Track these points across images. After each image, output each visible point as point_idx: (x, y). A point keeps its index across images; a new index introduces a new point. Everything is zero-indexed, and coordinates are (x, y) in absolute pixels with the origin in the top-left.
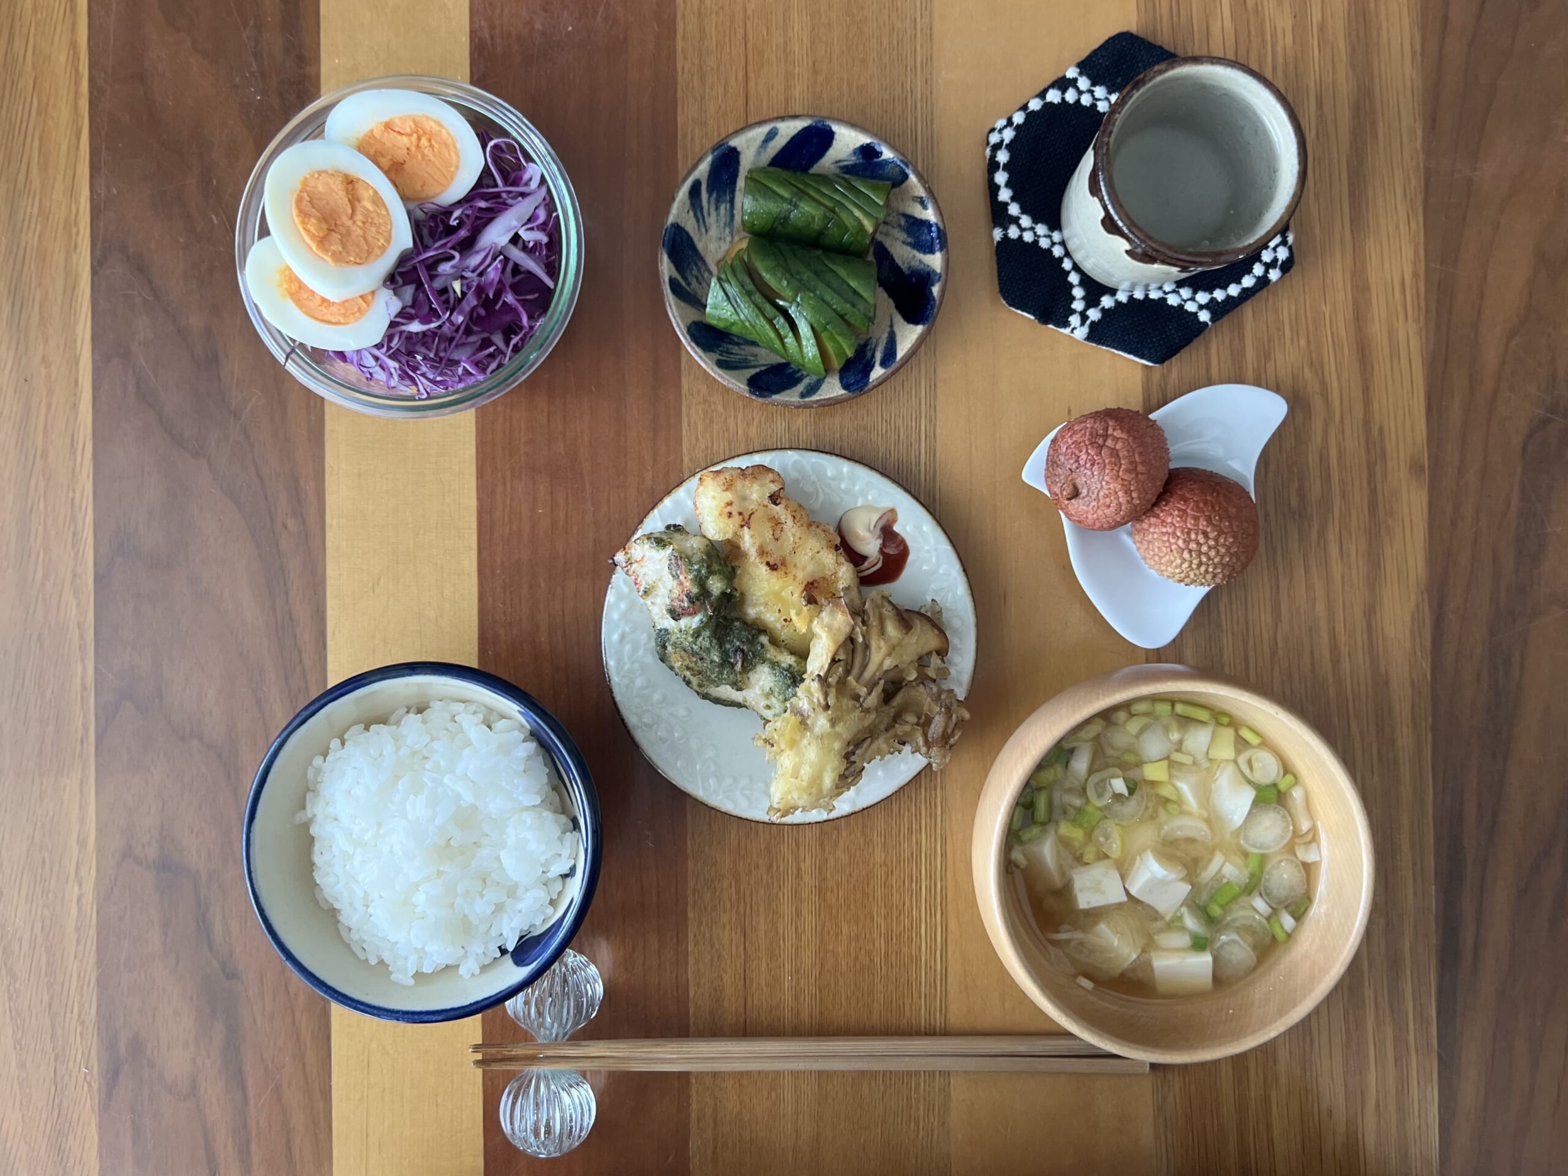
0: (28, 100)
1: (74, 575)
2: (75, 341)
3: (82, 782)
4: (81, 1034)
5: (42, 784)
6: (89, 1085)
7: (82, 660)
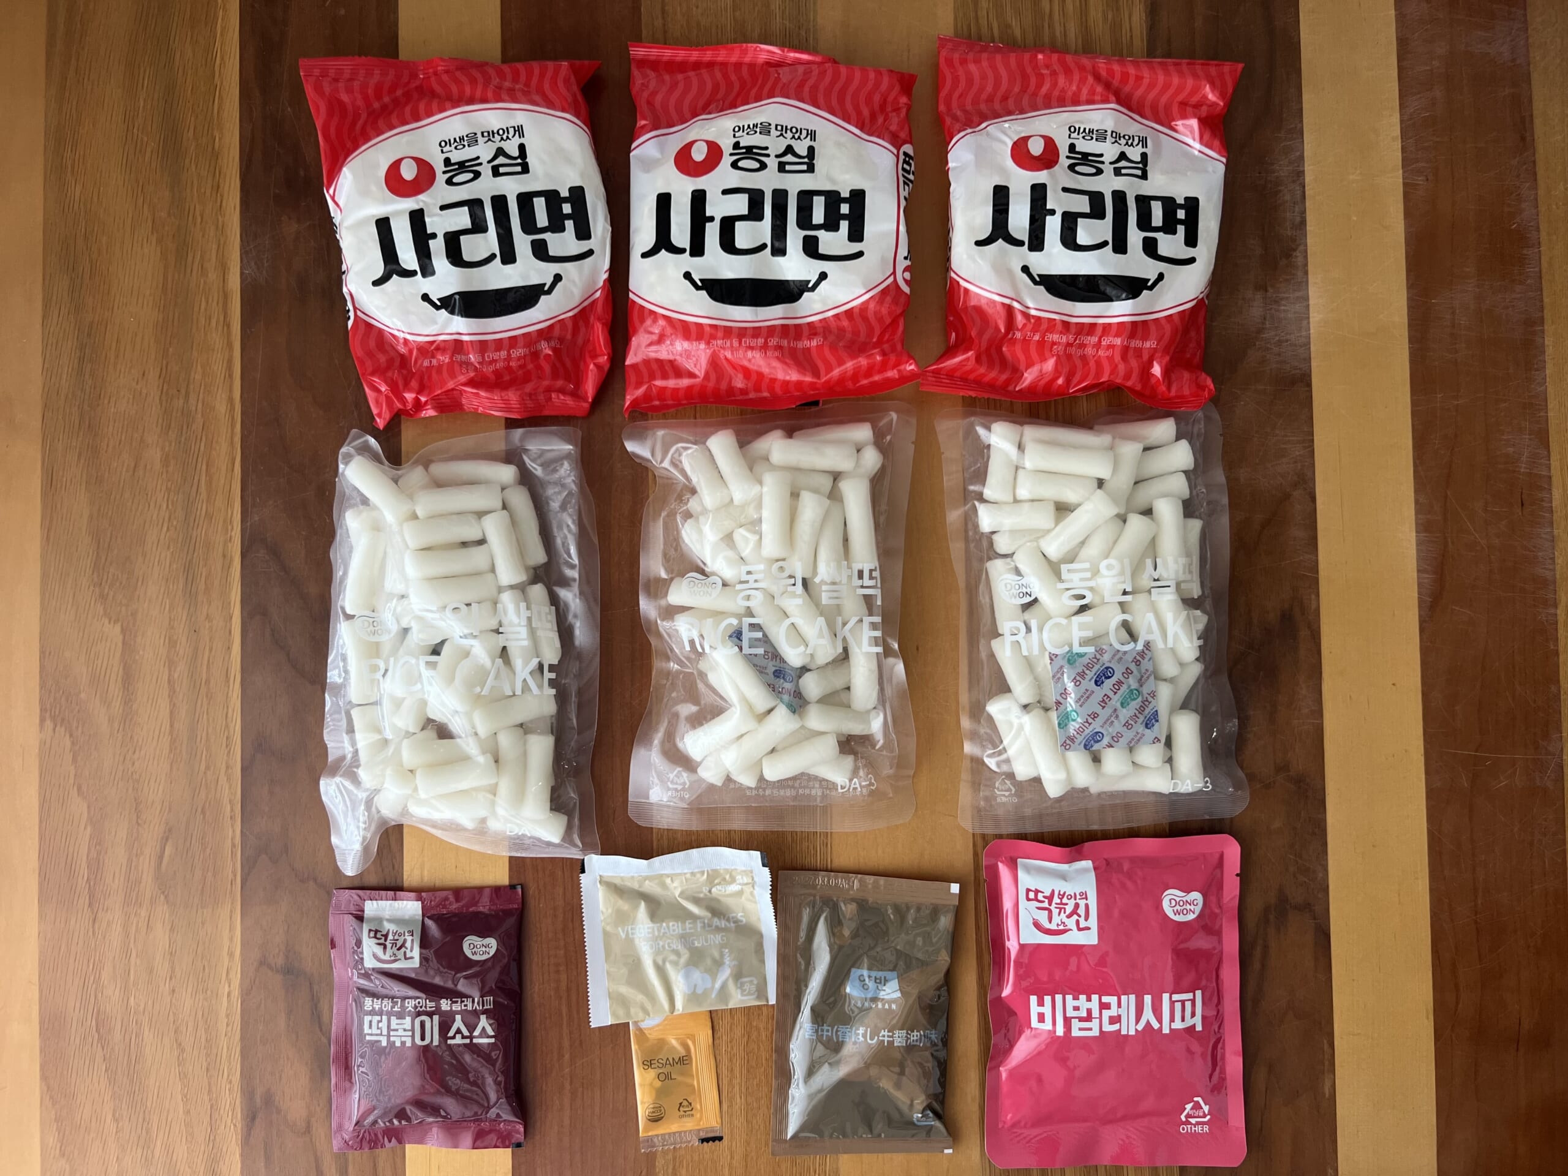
0: (199, 437)
1: (227, 768)
2: (230, 603)
3: (231, 911)
4: (229, 1090)
5: (203, 913)
6: (235, 1125)
7: (232, 826)
